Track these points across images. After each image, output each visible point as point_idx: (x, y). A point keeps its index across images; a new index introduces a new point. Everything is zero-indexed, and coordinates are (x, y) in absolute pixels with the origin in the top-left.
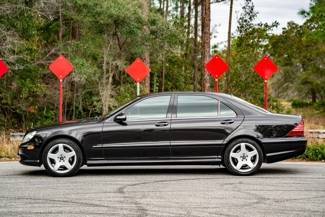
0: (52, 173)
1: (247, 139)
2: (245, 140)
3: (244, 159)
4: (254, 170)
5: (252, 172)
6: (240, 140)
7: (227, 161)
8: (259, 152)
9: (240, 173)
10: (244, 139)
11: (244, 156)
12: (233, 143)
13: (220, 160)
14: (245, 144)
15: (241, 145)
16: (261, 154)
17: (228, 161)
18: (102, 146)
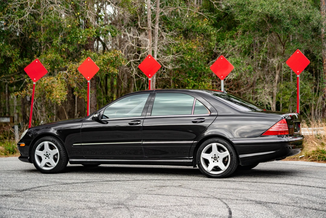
0: (39, 170)
1: (218, 139)
2: (216, 140)
3: (215, 160)
4: (225, 172)
5: (223, 174)
6: (212, 140)
8: (230, 153)
9: (210, 175)
10: (215, 139)
11: (215, 157)
12: (205, 144)
13: (191, 161)
14: (217, 145)
15: (212, 145)
16: (232, 155)
17: (198, 162)
18: (81, 144)
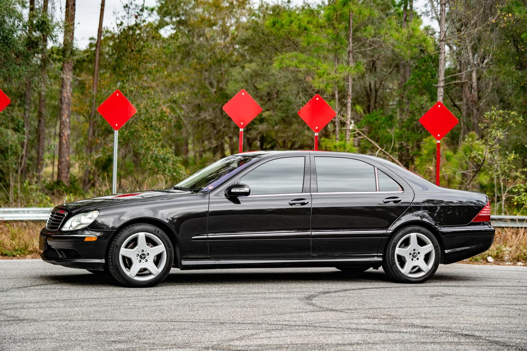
0: (128, 281)
1: (419, 228)
2: (417, 228)
3: (415, 257)
4: (428, 275)
5: (426, 277)
6: (410, 228)
7: (391, 261)
8: (435, 247)
9: (409, 279)
10: (415, 227)
11: (414, 253)
12: (400, 234)
13: (381, 259)
14: (417, 235)
15: (410, 236)
16: (438, 250)
18: (207, 237)
